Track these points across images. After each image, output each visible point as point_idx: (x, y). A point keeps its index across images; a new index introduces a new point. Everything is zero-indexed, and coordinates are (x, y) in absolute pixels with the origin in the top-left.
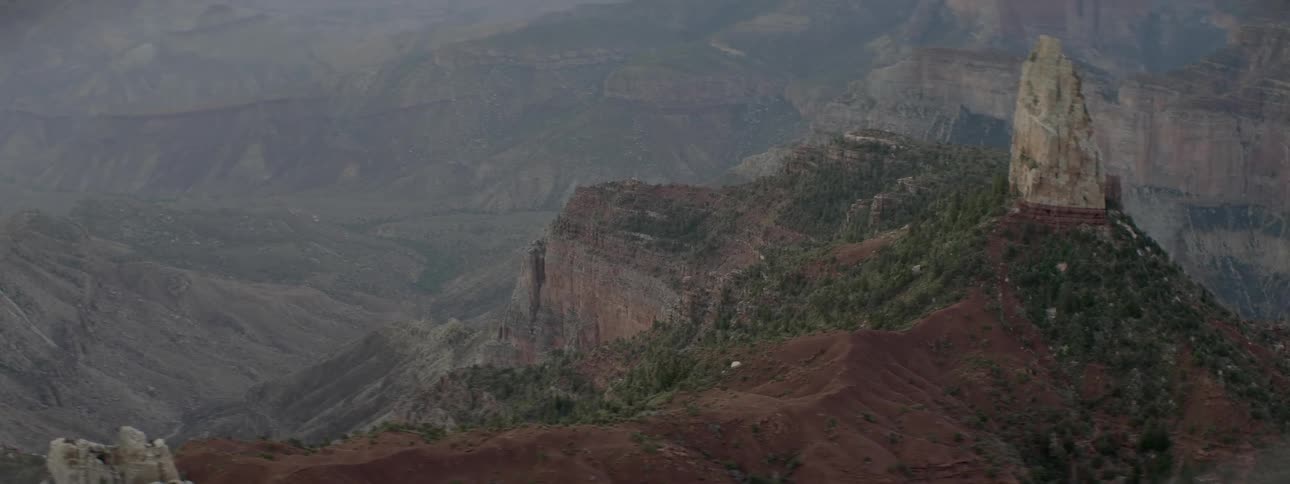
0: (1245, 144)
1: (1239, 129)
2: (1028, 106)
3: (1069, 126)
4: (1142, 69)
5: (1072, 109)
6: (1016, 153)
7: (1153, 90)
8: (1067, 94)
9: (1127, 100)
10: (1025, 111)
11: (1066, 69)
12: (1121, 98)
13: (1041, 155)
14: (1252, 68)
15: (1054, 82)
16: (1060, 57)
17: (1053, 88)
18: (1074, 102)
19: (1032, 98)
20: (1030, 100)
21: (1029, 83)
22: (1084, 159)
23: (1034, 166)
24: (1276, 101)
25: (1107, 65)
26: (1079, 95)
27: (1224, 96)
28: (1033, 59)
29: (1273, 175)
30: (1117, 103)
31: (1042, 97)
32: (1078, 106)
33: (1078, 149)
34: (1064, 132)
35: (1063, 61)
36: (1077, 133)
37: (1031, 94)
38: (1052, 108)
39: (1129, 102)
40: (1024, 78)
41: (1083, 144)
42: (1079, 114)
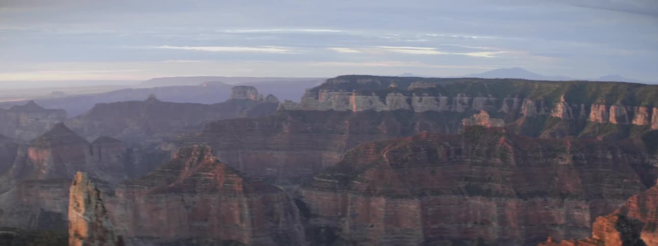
0: (187, 207)
1: (183, 200)
2: (75, 208)
3: (96, 215)
4: (126, 177)
5: (96, 207)
6: (71, 233)
7: (133, 187)
8: (93, 200)
9: (120, 195)
10: (74, 211)
11: (91, 187)
12: (117, 194)
13: (84, 232)
14: (186, 168)
15: (86, 194)
16: (88, 181)
17: (86, 197)
18: (97, 203)
19: (76, 204)
20: (75, 205)
21: (74, 197)
22: (106, 231)
23: (81, 238)
24: (203, 183)
25: (107, 178)
26: (99, 199)
27: (172, 185)
28: (75, 184)
29: (206, 220)
30: (116, 197)
31: (82, 203)
32: (99, 205)
33: (102, 227)
34: (94, 219)
35: (89, 183)
36: (100, 219)
37: (76, 202)
38: (87, 208)
39: (121, 195)
40: (71, 194)
41: (105, 224)
42: (100, 209)
